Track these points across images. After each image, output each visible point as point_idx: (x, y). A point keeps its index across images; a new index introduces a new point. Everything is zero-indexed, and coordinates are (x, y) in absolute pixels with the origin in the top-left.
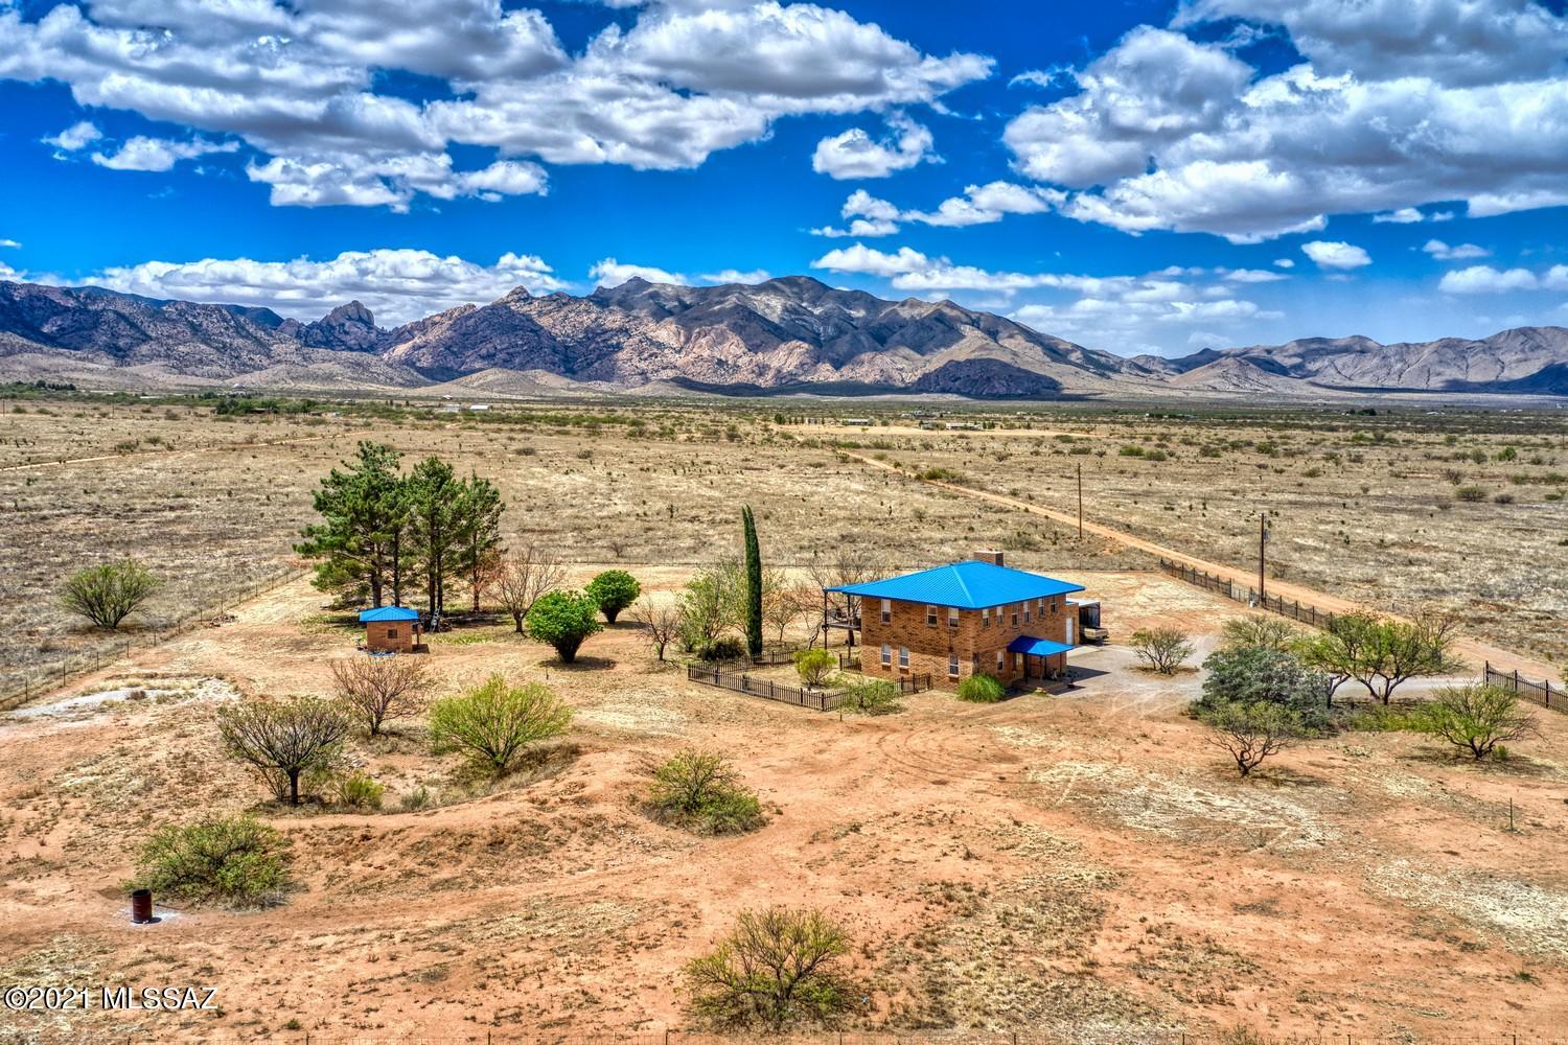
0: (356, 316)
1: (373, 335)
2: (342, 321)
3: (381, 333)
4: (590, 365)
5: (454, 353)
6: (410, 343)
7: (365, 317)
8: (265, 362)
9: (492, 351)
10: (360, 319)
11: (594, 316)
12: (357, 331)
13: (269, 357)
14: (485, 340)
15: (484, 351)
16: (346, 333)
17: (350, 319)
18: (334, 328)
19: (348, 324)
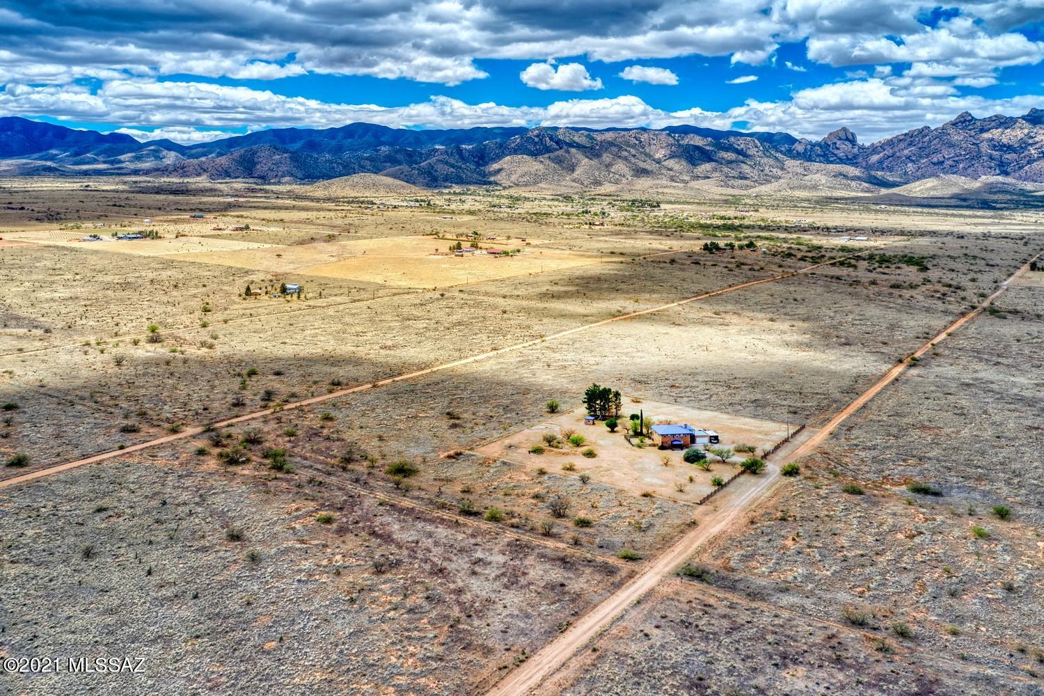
0: (844, 137)
1: (856, 150)
2: (835, 140)
3: (862, 148)
4: (1020, 168)
5: (913, 161)
6: (881, 155)
7: (850, 137)
8: (780, 173)
9: (941, 159)
10: (847, 139)
11: (1026, 131)
12: (844, 148)
13: (782, 169)
14: (936, 151)
15: (935, 160)
16: (838, 149)
17: (840, 139)
18: (829, 146)
19: (838, 142)
